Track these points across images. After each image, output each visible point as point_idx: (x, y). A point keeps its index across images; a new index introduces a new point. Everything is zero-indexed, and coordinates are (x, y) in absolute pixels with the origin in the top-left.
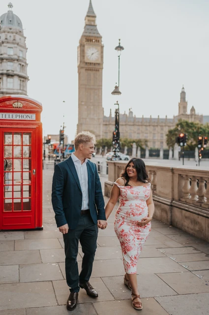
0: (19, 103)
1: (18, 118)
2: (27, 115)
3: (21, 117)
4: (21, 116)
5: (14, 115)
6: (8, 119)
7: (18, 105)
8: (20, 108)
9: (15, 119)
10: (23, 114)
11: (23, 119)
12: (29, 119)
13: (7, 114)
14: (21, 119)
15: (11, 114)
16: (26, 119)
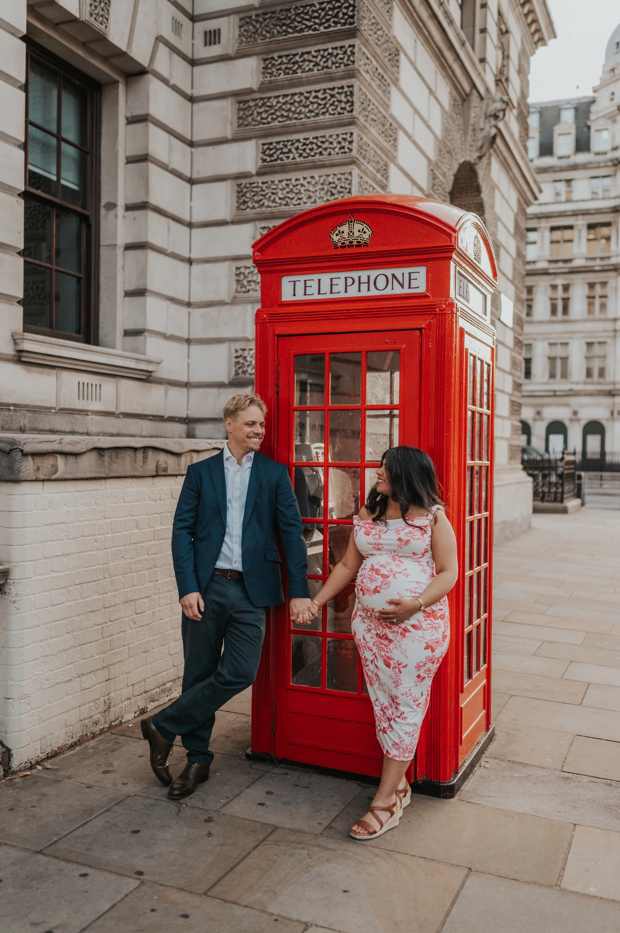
0: (358, 227)
1: (353, 292)
2: (389, 272)
3: (364, 287)
4: (364, 279)
5: (340, 277)
6: (316, 297)
7: (351, 232)
8: (359, 245)
9: (343, 295)
10: (373, 273)
11: (374, 292)
12: (398, 290)
13: (313, 278)
14: (364, 293)
15: (325, 278)
16: (388, 292)
